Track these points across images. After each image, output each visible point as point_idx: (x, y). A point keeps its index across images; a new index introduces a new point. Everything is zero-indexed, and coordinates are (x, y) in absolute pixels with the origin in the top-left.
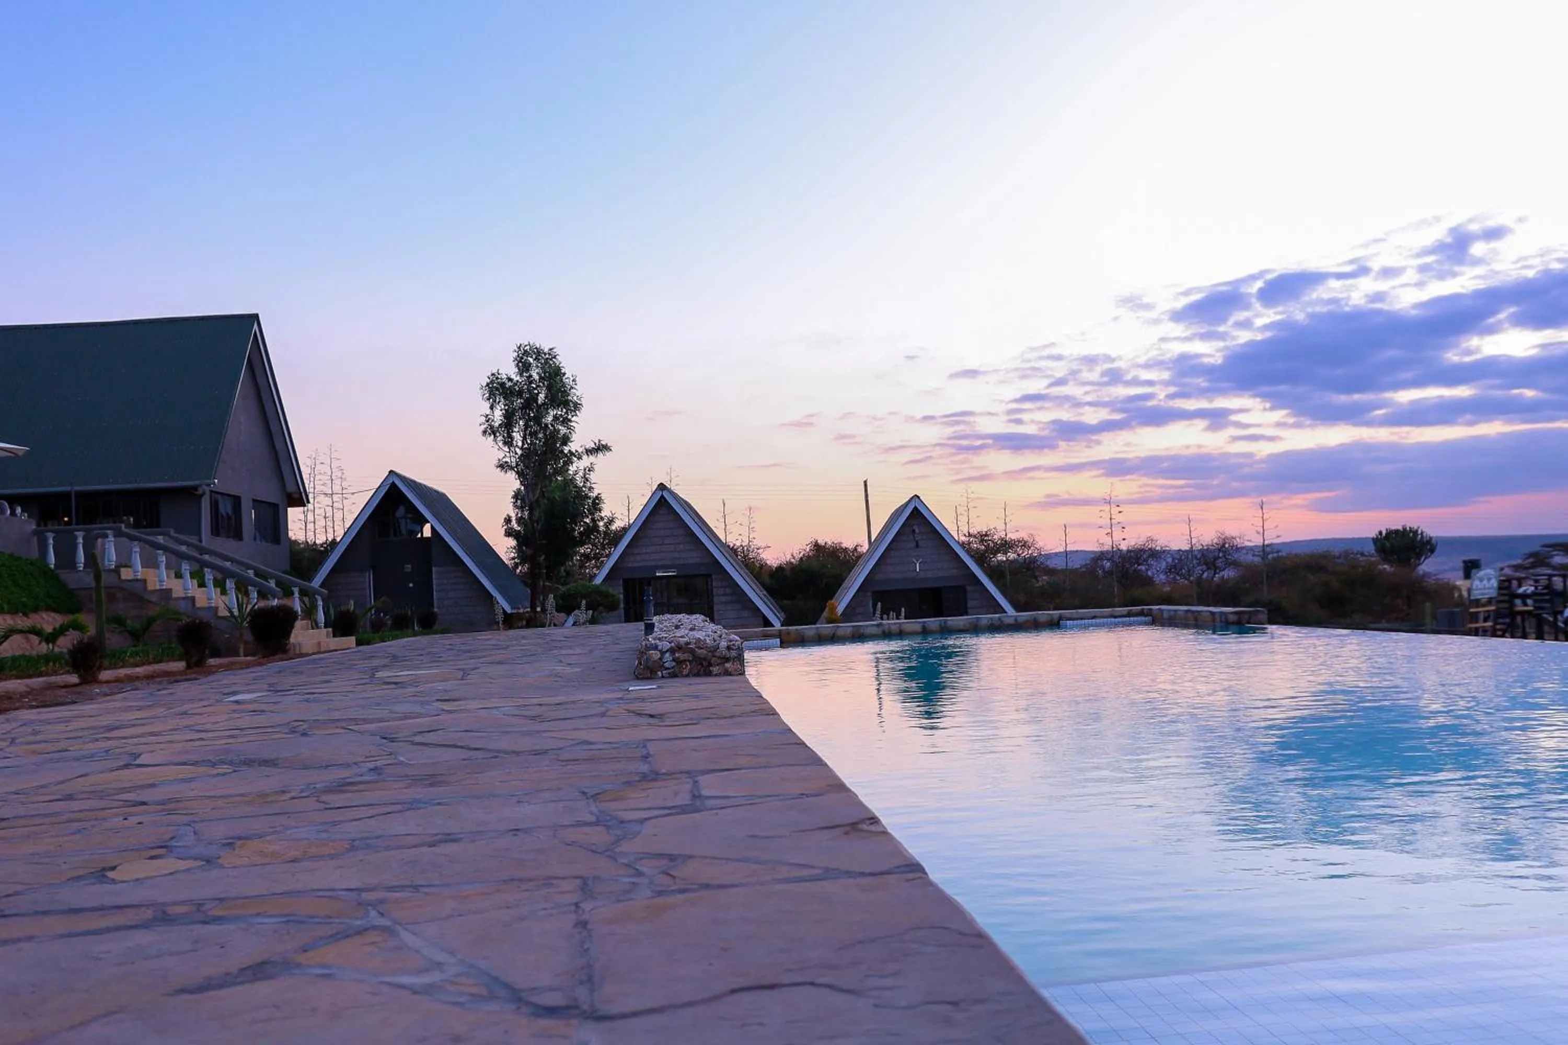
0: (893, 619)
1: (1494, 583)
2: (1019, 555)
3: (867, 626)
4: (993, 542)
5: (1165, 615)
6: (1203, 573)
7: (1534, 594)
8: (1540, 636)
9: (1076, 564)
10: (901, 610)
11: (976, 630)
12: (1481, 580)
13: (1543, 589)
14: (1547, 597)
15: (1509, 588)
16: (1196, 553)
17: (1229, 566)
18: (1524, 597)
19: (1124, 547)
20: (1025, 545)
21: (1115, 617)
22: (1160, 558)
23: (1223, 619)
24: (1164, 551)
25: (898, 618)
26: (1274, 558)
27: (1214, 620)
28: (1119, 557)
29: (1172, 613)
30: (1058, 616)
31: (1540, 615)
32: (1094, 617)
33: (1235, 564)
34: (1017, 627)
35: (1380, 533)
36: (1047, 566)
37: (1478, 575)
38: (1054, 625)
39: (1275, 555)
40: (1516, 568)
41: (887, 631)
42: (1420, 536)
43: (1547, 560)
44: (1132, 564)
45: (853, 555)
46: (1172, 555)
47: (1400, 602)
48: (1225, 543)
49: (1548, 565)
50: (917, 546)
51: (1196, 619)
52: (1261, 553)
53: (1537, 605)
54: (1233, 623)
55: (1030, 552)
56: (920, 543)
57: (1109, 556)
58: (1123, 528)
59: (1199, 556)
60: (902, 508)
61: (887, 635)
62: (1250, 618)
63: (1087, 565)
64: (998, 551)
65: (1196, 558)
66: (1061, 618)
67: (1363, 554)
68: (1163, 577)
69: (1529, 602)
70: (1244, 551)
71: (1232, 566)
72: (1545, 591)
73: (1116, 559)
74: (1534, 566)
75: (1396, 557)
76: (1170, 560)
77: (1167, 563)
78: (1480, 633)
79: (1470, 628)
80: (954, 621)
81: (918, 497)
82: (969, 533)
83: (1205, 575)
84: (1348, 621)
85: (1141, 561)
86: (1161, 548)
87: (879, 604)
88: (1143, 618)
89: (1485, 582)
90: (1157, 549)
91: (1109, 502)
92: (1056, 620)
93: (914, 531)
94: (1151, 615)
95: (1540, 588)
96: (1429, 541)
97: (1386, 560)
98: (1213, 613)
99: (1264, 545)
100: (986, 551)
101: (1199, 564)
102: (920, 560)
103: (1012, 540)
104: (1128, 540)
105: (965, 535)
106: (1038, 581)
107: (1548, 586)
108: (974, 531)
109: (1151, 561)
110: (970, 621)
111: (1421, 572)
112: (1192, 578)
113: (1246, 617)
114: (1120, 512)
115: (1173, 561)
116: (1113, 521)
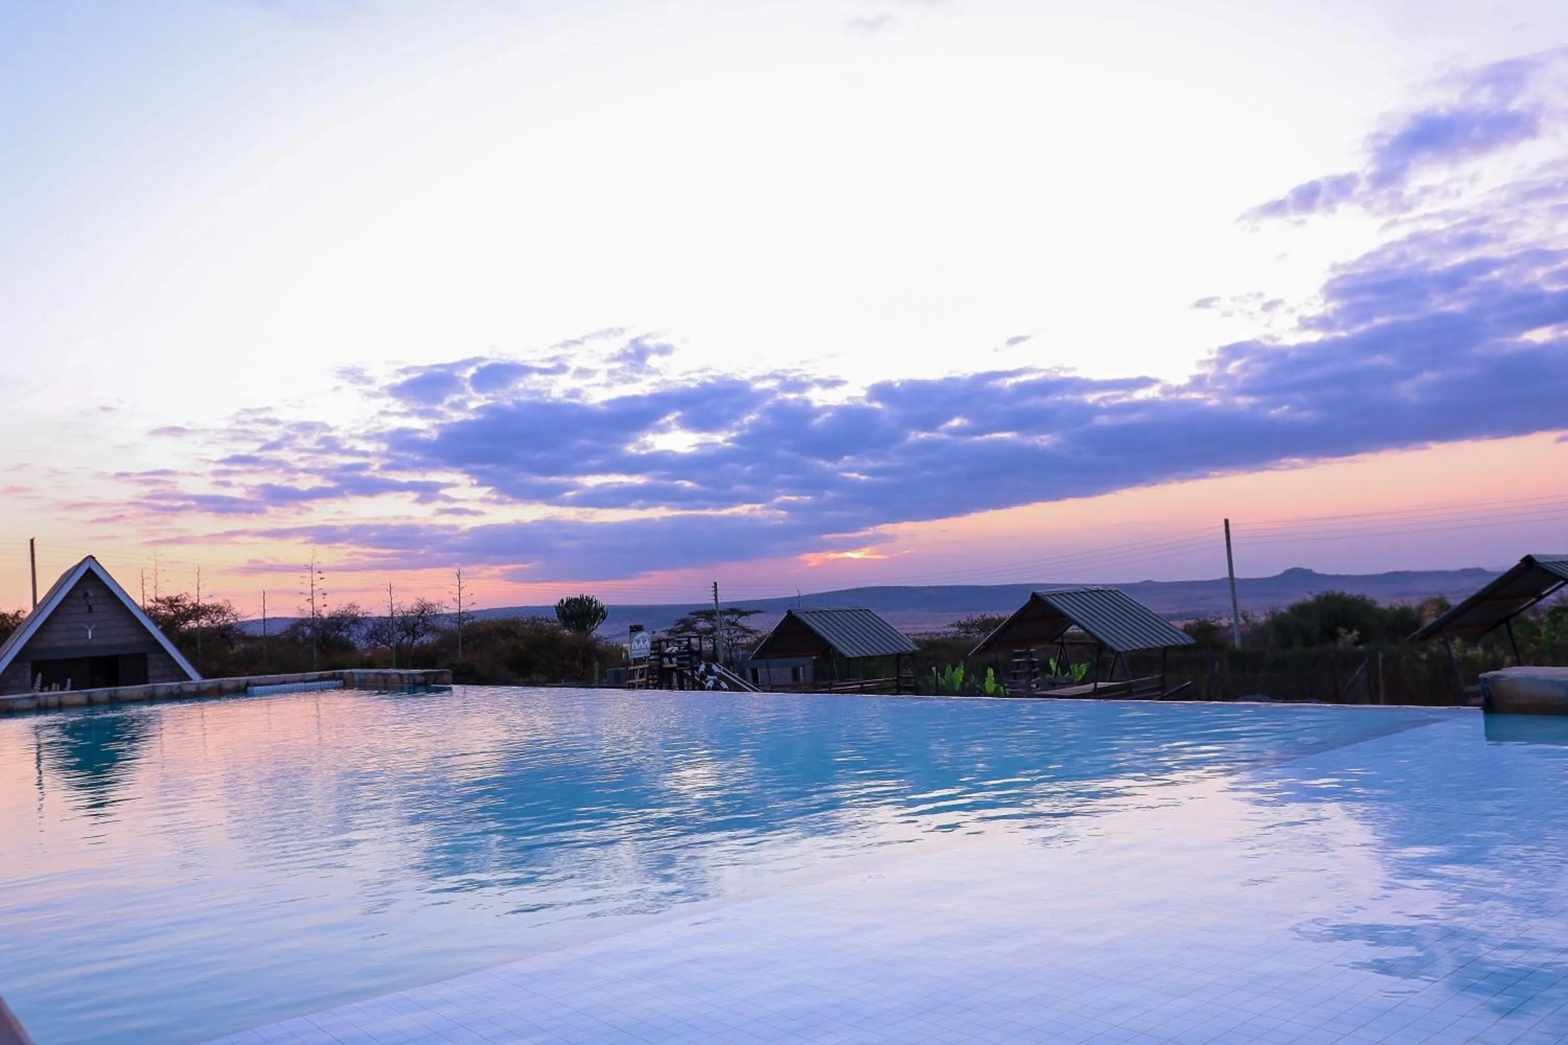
0: (56, 690)
1: (648, 643)
2: (213, 622)
3: (18, 699)
4: (184, 607)
5: (356, 678)
6: (403, 638)
7: (678, 653)
8: (682, 688)
9: (275, 631)
10: (66, 682)
11: (151, 699)
12: (638, 642)
13: (684, 649)
14: (687, 656)
15: (659, 648)
16: (397, 619)
17: (427, 632)
18: (670, 656)
19: (325, 614)
20: (220, 611)
21: (306, 682)
22: (361, 623)
23: (411, 680)
24: (366, 618)
25: (61, 689)
26: (470, 625)
27: (402, 682)
28: (321, 623)
29: (363, 677)
30: (245, 683)
31: (681, 671)
32: (284, 683)
33: (435, 630)
34: (200, 695)
35: (562, 601)
36: (244, 633)
37: (636, 638)
38: (241, 692)
39: (471, 621)
40: (670, 632)
41: (43, 704)
42: (594, 605)
43: (694, 626)
44: (333, 630)
45: (13, 622)
46: (373, 622)
47: (577, 663)
48: (424, 609)
49: (694, 630)
50: (90, 610)
51: (385, 681)
52: (457, 620)
53: (680, 662)
54: (420, 684)
55: (225, 618)
56: (95, 608)
57: (309, 623)
58: (325, 594)
59: (399, 623)
60: (73, 570)
61: (42, 709)
62: (436, 678)
63: (286, 632)
64: (189, 617)
65: (397, 625)
66: (248, 684)
67: (547, 620)
68: (363, 642)
69: (674, 660)
70: (442, 618)
71: (431, 632)
72: (686, 650)
73: (317, 625)
74: (683, 630)
75: (574, 623)
76: (371, 626)
77: (368, 629)
78: (636, 687)
79: (629, 684)
80: (125, 690)
81: (94, 558)
82: (156, 599)
83: (405, 640)
84: (527, 679)
85: (341, 628)
86: (363, 614)
87: (40, 675)
88: (334, 682)
89: (641, 643)
90: (358, 615)
91: (311, 569)
92: (243, 687)
93: (86, 595)
94: (341, 679)
95: (682, 648)
96: (602, 609)
97: (566, 626)
98: (401, 675)
99: (460, 613)
100: (175, 617)
101: (399, 630)
102: (93, 627)
103: (205, 606)
104: (329, 607)
105: (152, 601)
106: (232, 648)
107: (689, 646)
108: (161, 596)
109: (353, 628)
110: (146, 690)
111: (594, 636)
112: (391, 644)
113: (432, 678)
114: (322, 579)
115: (374, 626)
116: (314, 587)
